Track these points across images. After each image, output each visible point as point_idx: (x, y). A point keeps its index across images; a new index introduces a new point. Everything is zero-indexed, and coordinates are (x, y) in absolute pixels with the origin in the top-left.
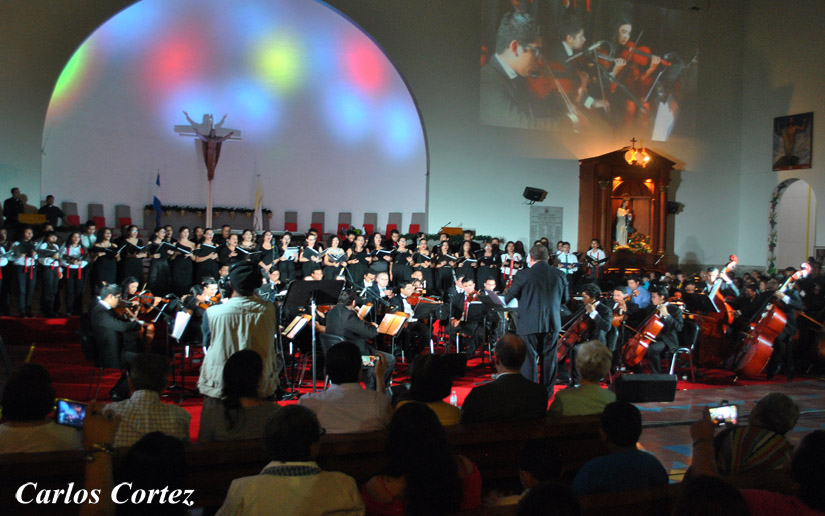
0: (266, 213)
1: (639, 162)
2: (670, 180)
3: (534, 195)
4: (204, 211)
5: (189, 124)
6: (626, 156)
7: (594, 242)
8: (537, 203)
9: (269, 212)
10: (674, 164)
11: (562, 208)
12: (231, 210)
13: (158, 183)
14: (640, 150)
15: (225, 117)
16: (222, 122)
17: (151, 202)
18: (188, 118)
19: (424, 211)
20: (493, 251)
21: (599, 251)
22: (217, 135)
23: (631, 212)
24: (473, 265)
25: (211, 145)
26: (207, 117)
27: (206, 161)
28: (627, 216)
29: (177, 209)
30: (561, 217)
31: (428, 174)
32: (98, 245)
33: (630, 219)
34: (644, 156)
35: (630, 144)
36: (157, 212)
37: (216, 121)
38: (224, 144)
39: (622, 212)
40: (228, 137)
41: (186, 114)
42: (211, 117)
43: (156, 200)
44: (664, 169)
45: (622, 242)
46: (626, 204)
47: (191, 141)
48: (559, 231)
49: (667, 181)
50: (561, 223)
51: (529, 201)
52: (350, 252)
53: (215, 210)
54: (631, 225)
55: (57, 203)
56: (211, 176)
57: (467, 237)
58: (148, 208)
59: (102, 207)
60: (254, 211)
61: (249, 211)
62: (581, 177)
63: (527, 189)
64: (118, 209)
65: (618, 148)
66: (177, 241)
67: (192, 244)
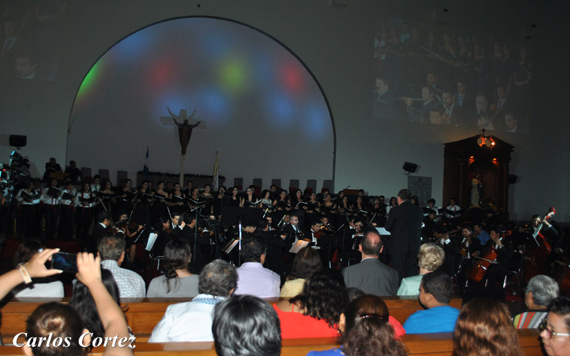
0: (222, 179)
1: (488, 146)
2: (510, 159)
3: (410, 167)
4: (179, 176)
5: (170, 116)
6: (478, 140)
7: (452, 200)
8: (413, 174)
9: (224, 178)
10: (514, 147)
11: (431, 178)
12: (197, 175)
13: (147, 156)
14: (488, 138)
15: (195, 112)
16: (193, 115)
17: (142, 169)
18: (170, 112)
19: (331, 179)
20: (380, 204)
21: (456, 206)
22: (189, 123)
23: (482, 181)
24: (365, 215)
25: (185, 131)
26: (182, 111)
27: (181, 141)
28: (478, 185)
29: (159, 174)
30: (430, 185)
31: (335, 152)
32: (102, 192)
33: (481, 186)
34: (491, 142)
35: (482, 133)
36: (145, 174)
37: (189, 114)
38: (193, 129)
39: (475, 182)
40: (196, 125)
41: (168, 109)
42: (186, 111)
43: (145, 167)
44: (504, 150)
45: (475, 202)
46: (478, 176)
47: (172, 129)
48: (429, 194)
49: (508, 159)
50: (431, 189)
51: (407, 172)
52: (275, 202)
53: (186, 176)
54: (481, 191)
56: (184, 152)
57: (360, 194)
58: (139, 173)
59: (108, 171)
60: (213, 177)
61: (209, 177)
62: (445, 156)
63: (406, 163)
64: (120, 173)
65: (472, 135)
66: (155, 191)
67: (166, 195)
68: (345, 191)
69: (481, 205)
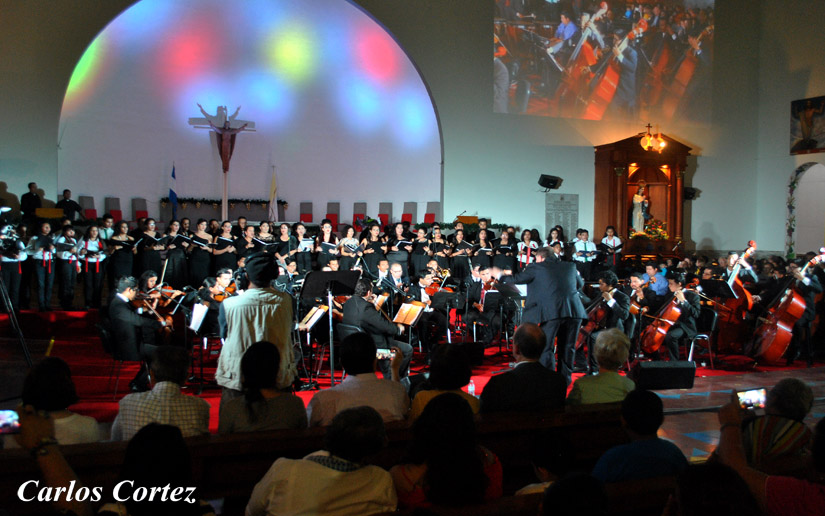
0: (282, 204)
1: (655, 148)
2: (686, 166)
3: (549, 182)
4: (219, 203)
5: (204, 116)
6: (642, 142)
7: (610, 230)
8: (552, 191)
9: (285, 203)
10: (690, 149)
11: (577, 196)
12: (247, 201)
13: (173, 176)
14: (656, 136)
15: (239, 109)
16: (236, 113)
17: (167, 195)
18: (202, 111)
19: (439, 200)
20: (509, 240)
21: (615, 238)
22: (231, 127)
23: (648, 198)
24: (489, 254)
25: (226, 137)
26: (221, 109)
27: (221, 153)
28: (643, 203)
29: (192, 201)
30: (577, 205)
31: (443, 163)
32: (115, 238)
33: (646, 205)
34: (659, 142)
35: (646, 130)
36: (173, 204)
37: (230, 113)
38: (238, 135)
39: (638, 199)
40: (242, 128)
41: (200, 106)
42: (225, 109)
43: (172, 192)
44: (680, 155)
45: (638, 228)
46: (642, 190)
47: (205, 133)
48: (575, 217)
49: (683, 166)
50: (577, 210)
51: (545, 189)
52: (365, 241)
53: (231, 202)
54: (647, 211)
55: (74, 197)
56: (226, 168)
57: (482, 225)
58: (164, 200)
59: (118, 200)
60: (269, 202)
61: (264, 202)
62: (596, 164)
63: (542, 176)
64: (134, 202)
65: (633, 134)
66: (193, 233)
67: (209, 237)
68: (461, 219)
69: (647, 232)
